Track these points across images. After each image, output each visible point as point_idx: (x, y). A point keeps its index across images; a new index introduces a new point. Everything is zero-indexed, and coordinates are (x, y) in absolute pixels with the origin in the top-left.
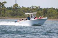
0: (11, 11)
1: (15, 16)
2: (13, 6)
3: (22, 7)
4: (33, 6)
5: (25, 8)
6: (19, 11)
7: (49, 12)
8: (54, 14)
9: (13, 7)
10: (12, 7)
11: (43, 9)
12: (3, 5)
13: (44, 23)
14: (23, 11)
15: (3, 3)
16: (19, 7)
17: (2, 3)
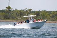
0: (4, 13)
1: (8, 18)
2: (6, 8)
3: (15, 10)
4: (26, 9)
7: (42, 15)
8: (47, 16)
9: (6, 10)
11: (36, 12)
16: (12, 10)
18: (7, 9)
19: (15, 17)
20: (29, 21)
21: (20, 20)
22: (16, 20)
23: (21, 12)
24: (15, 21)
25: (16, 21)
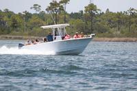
0: (80, 21)
3: (105, 12)
4: (133, 9)
5: (113, 14)
6: (100, 21)
10: (82, 12)
12: (62, 6)
13: (85, 47)
14: (107, 22)
15: (61, 2)
16: (99, 12)
17: (58, 2)
18: (86, 11)
19: (106, 31)
20: (54, 37)
21: (117, 36)
22: (108, 37)
23: (121, 17)
24: (106, 39)
25: (109, 39)
